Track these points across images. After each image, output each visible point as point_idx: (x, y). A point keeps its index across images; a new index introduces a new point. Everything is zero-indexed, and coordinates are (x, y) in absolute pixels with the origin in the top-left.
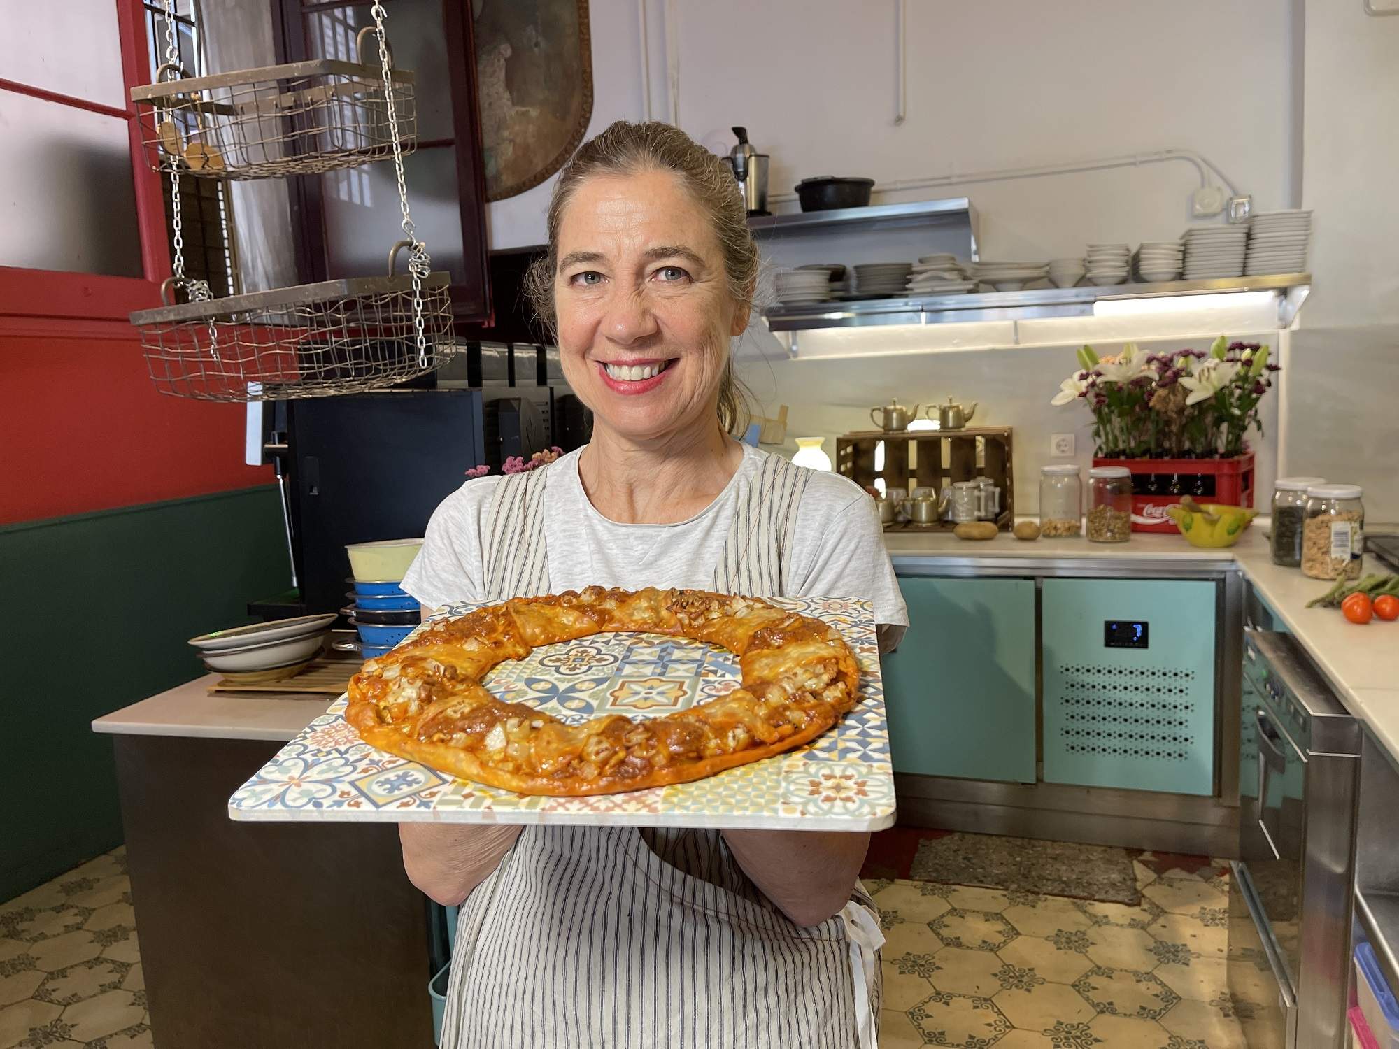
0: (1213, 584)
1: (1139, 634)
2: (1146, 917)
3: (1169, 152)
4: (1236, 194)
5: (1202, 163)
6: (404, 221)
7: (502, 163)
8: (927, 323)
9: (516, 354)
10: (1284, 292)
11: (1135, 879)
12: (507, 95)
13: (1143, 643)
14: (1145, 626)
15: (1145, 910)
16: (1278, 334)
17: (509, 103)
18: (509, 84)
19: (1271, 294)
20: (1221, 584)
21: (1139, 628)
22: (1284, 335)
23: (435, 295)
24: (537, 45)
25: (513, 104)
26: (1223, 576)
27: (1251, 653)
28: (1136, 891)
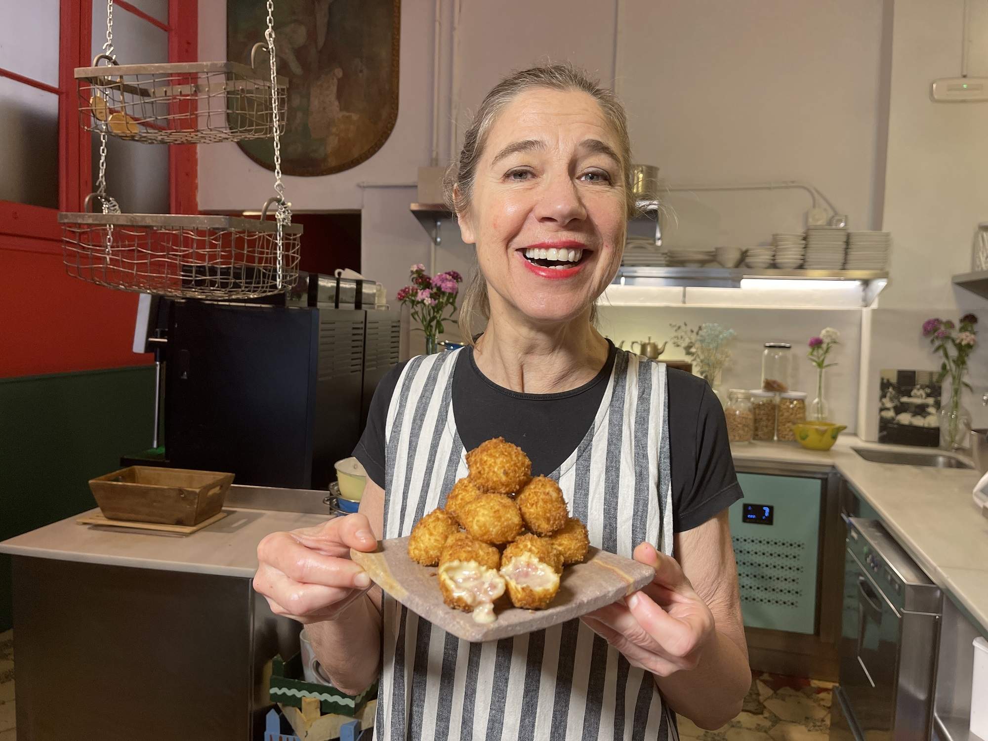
0: (819, 482)
1: (767, 514)
2: (767, 724)
3: (793, 182)
4: (836, 213)
5: (814, 192)
6: (277, 184)
7: (329, 149)
8: (626, 284)
9: (341, 285)
10: (866, 283)
11: (758, 694)
12: (337, 103)
13: (769, 521)
14: (771, 508)
15: (765, 718)
16: (861, 312)
17: (338, 109)
18: (339, 96)
19: (858, 283)
20: (825, 482)
21: (767, 510)
22: (866, 313)
23: (290, 240)
24: (361, 71)
25: (341, 110)
26: (826, 476)
27: (854, 534)
28: (760, 703)
